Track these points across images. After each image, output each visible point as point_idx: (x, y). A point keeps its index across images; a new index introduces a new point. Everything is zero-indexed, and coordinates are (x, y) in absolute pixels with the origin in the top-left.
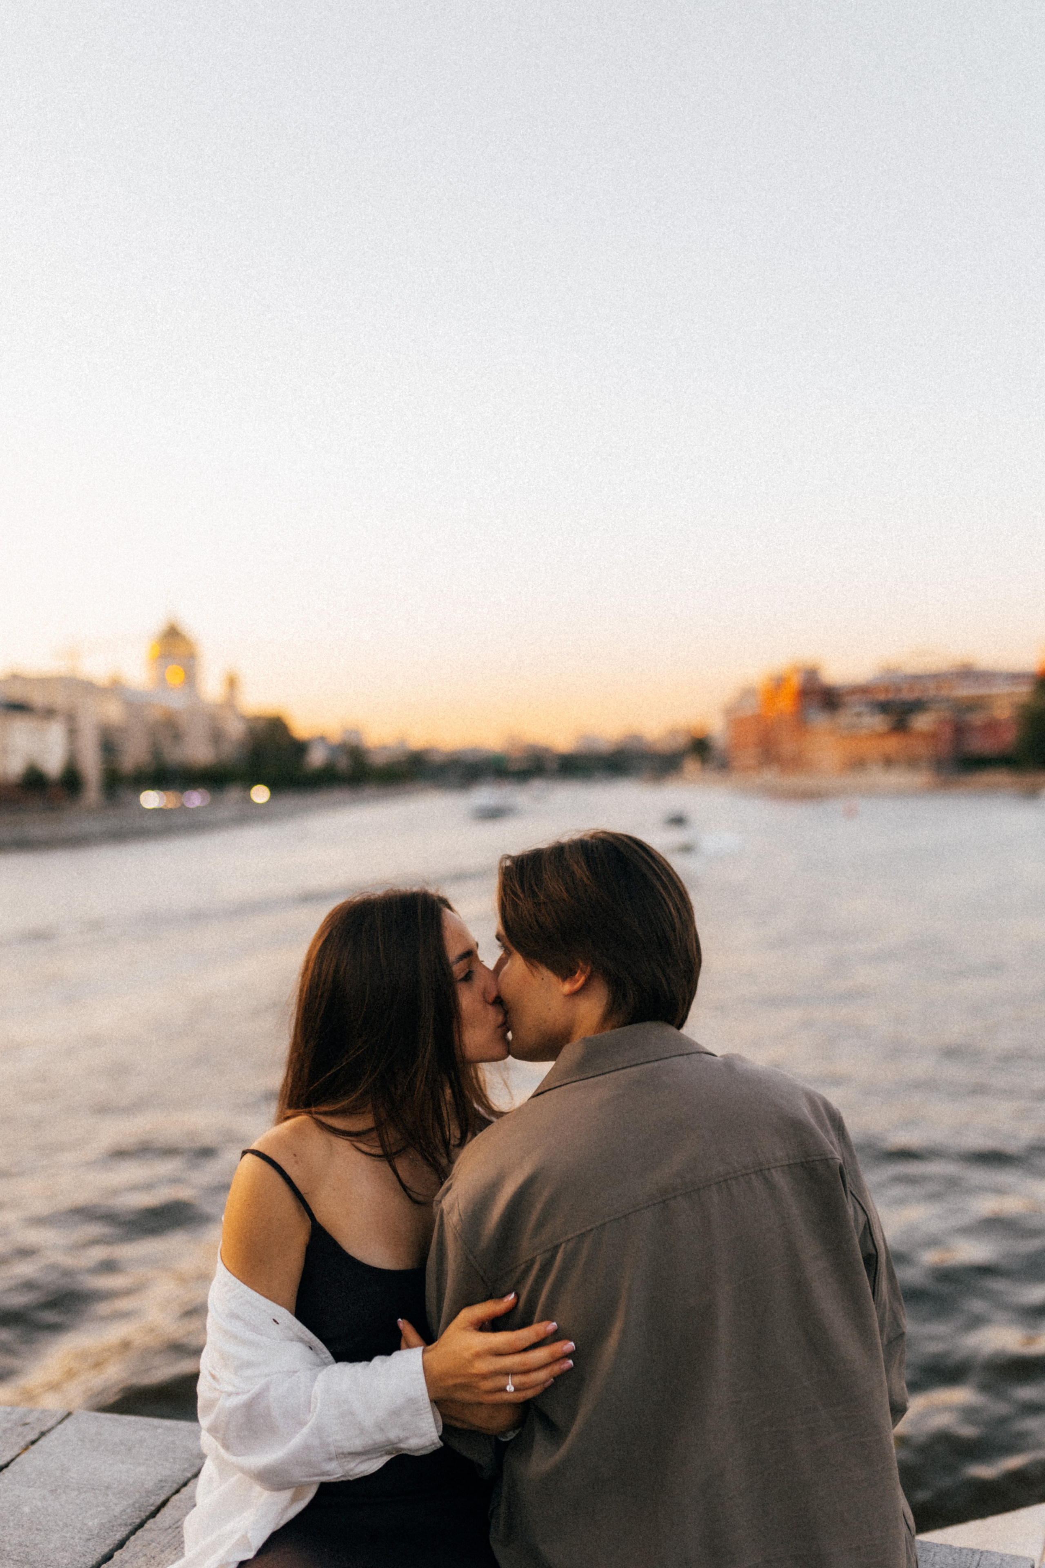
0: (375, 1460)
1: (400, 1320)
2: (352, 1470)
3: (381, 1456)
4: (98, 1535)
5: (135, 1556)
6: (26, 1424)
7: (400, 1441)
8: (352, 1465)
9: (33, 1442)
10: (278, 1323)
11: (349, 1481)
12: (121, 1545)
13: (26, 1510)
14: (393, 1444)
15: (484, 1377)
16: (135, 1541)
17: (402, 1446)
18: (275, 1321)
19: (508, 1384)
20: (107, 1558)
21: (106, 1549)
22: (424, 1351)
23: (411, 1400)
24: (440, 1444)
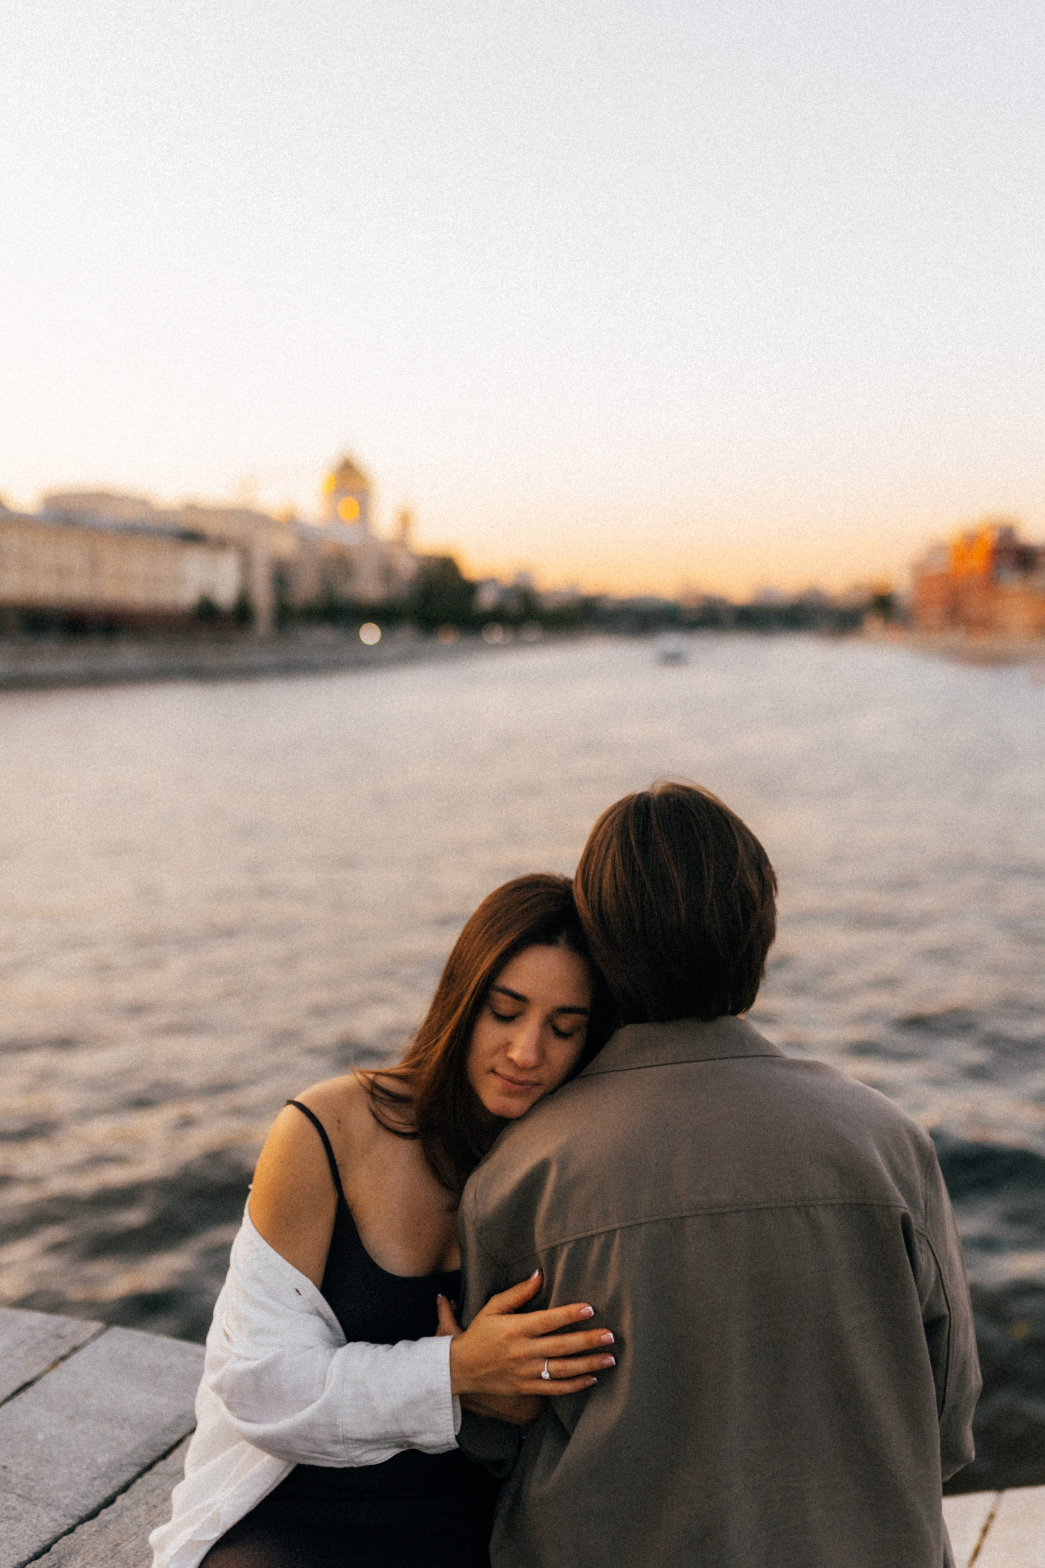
0: (383, 1451)
1: (439, 1295)
2: (357, 1457)
3: (389, 1448)
5: (136, 1503)
6: (61, 1337)
7: (415, 1434)
8: (358, 1453)
9: (63, 1358)
10: (299, 1293)
11: (355, 1468)
14: (405, 1436)
15: (520, 1361)
16: (141, 1484)
17: (414, 1440)
18: (296, 1291)
19: (543, 1369)
20: (109, 1501)
21: (107, 1492)
22: (453, 1339)
23: (432, 1392)
24: (455, 1445)
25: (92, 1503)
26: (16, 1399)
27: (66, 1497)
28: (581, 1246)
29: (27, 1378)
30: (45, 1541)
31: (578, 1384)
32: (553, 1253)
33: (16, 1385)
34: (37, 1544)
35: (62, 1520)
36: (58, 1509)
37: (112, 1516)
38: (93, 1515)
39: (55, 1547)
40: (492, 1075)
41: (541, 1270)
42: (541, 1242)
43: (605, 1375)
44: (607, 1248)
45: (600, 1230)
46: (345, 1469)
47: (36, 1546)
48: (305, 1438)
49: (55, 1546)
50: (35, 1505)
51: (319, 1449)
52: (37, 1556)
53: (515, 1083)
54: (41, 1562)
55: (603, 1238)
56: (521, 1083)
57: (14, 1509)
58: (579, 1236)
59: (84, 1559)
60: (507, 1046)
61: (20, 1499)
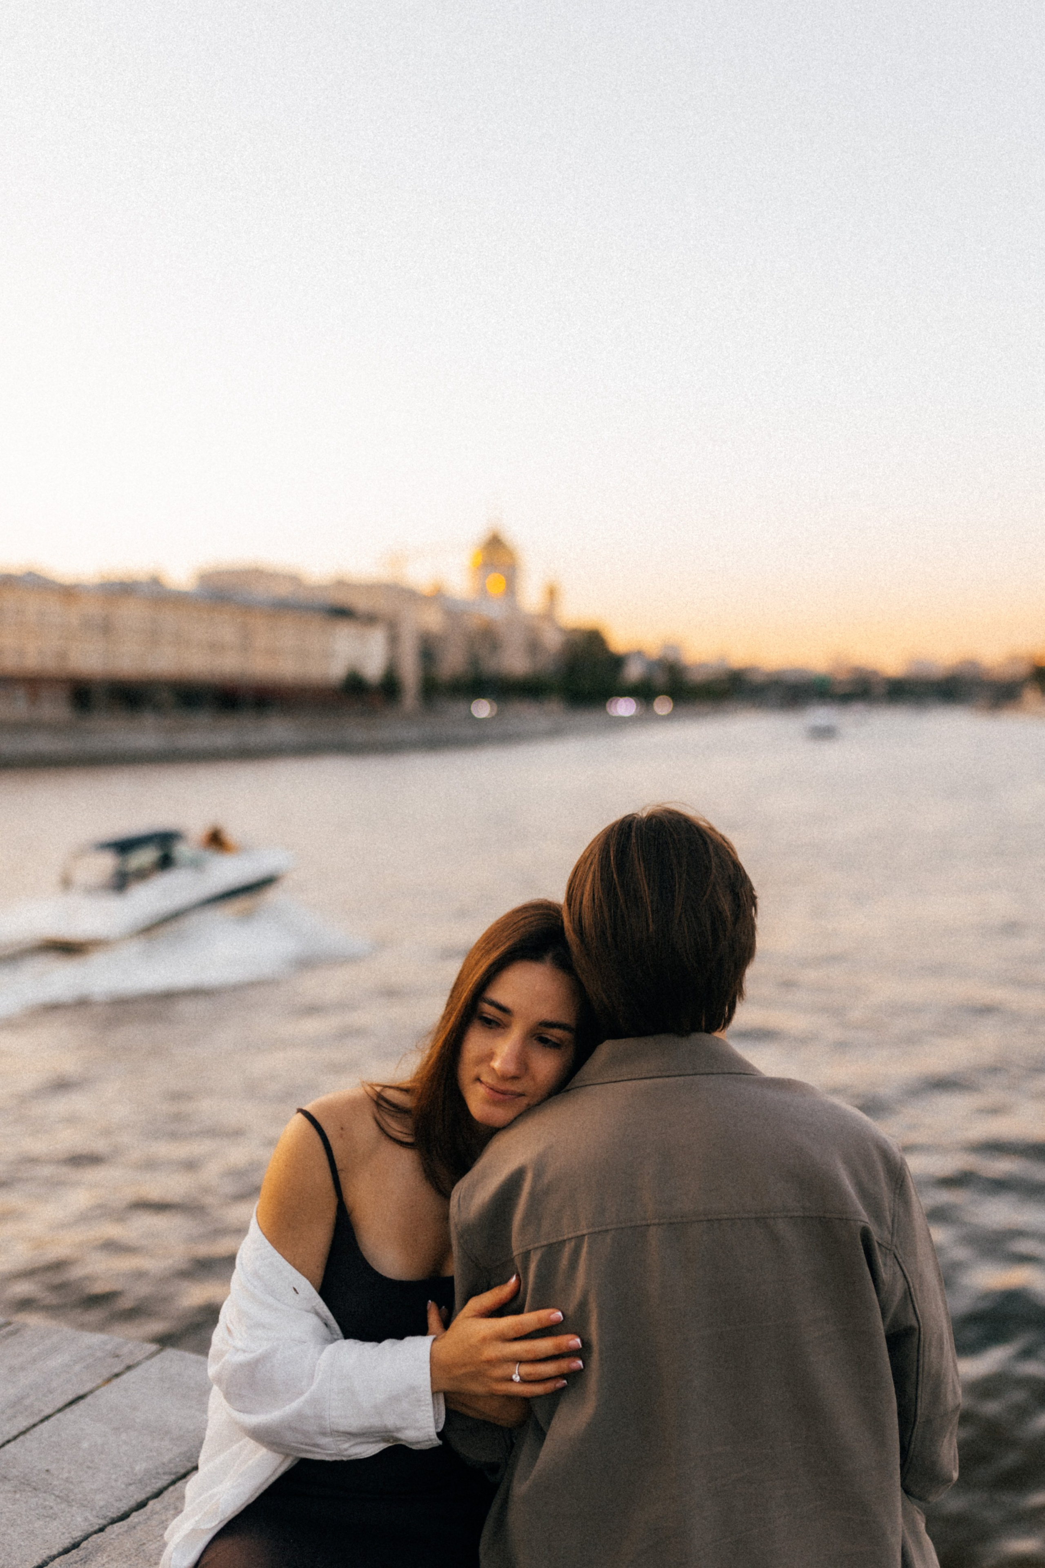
0: (370, 1444)
1: (430, 1302)
2: (345, 1450)
3: (376, 1442)
4: (140, 1481)
5: (166, 1508)
6: (117, 1356)
7: (398, 1430)
8: (346, 1446)
9: (117, 1375)
10: (297, 1292)
12: (158, 1494)
13: (85, 1445)
14: (388, 1432)
15: (491, 1364)
16: (172, 1492)
17: (399, 1435)
18: (295, 1290)
19: (514, 1375)
20: (142, 1505)
21: (140, 1497)
22: (434, 1340)
23: (413, 1389)
24: (438, 1442)
25: (124, 1507)
26: (68, 1410)
27: (100, 1500)
28: (552, 1251)
29: (81, 1392)
30: (76, 1538)
31: (549, 1386)
32: (526, 1255)
33: (70, 1397)
34: (69, 1540)
35: (94, 1520)
36: (92, 1509)
37: (141, 1518)
38: (124, 1516)
39: (84, 1544)
40: (478, 1084)
41: (518, 1275)
42: (517, 1247)
43: (574, 1378)
44: (576, 1252)
45: (570, 1236)
46: (335, 1462)
47: (67, 1542)
48: (294, 1430)
49: (85, 1542)
50: (72, 1506)
51: (307, 1441)
52: (66, 1551)
53: (497, 1092)
54: (69, 1556)
55: (573, 1243)
56: (503, 1093)
57: (51, 1508)
58: (551, 1241)
59: (109, 1556)
60: (491, 1056)
61: (59, 1500)
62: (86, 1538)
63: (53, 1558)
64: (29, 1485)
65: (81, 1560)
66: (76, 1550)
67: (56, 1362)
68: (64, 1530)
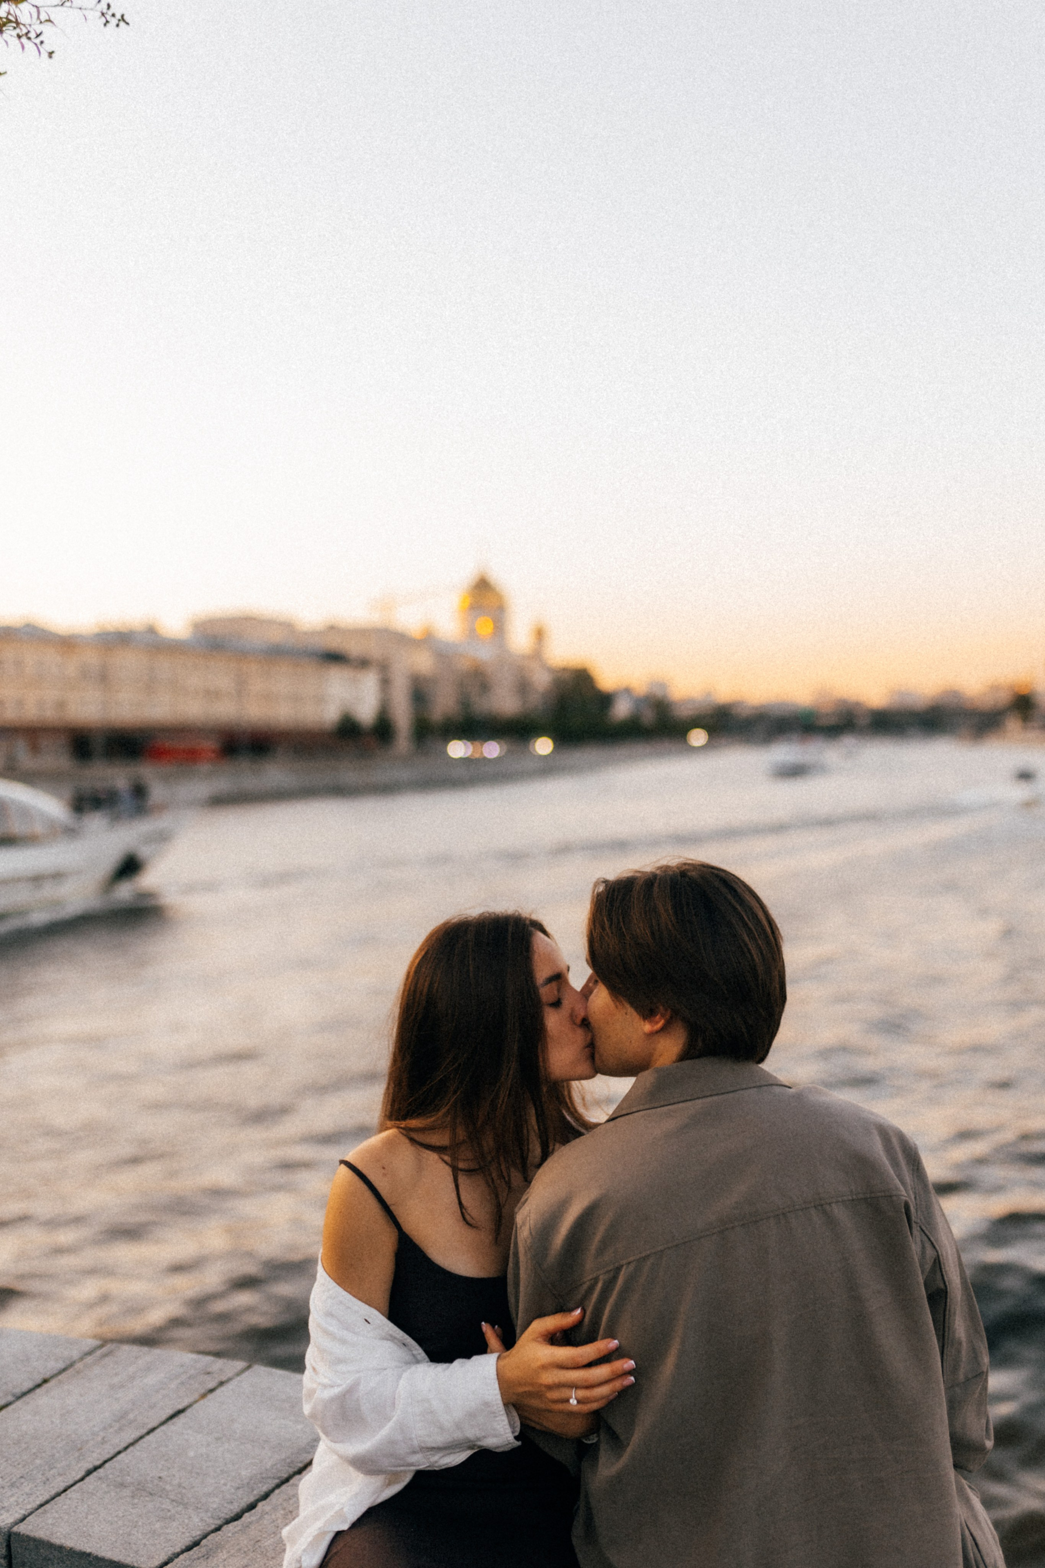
0: (458, 1454)
1: (483, 1323)
2: (436, 1462)
3: (463, 1451)
4: (247, 1485)
5: (275, 1509)
6: (208, 1373)
7: (479, 1439)
8: (437, 1457)
9: (211, 1391)
10: (369, 1323)
11: (435, 1471)
12: (266, 1496)
13: (191, 1454)
14: (472, 1441)
15: (550, 1387)
16: (279, 1494)
17: (482, 1442)
18: (366, 1320)
19: (571, 1397)
20: (253, 1506)
21: (252, 1499)
22: (499, 1358)
23: (486, 1403)
24: (515, 1445)
25: (236, 1508)
26: (170, 1423)
27: (214, 1503)
29: (180, 1406)
30: (196, 1537)
33: (169, 1412)
34: (189, 1540)
35: (211, 1521)
36: (207, 1511)
37: (254, 1518)
38: (237, 1517)
39: (204, 1542)
42: (588, 1274)
47: (187, 1541)
49: (204, 1540)
50: (187, 1508)
52: (189, 1549)
54: (192, 1553)
57: (169, 1510)
59: (229, 1552)
61: (174, 1503)
62: (205, 1536)
63: (177, 1555)
64: (144, 1490)
65: (203, 1556)
66: (198, 1547)
67: (151, 1380)
68: (184, 1530)
